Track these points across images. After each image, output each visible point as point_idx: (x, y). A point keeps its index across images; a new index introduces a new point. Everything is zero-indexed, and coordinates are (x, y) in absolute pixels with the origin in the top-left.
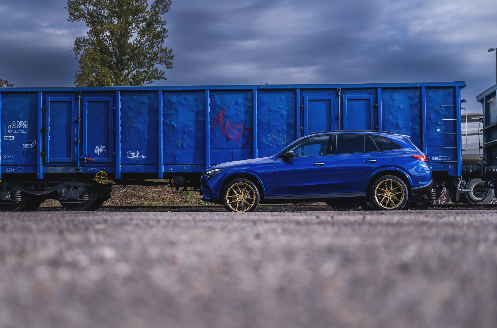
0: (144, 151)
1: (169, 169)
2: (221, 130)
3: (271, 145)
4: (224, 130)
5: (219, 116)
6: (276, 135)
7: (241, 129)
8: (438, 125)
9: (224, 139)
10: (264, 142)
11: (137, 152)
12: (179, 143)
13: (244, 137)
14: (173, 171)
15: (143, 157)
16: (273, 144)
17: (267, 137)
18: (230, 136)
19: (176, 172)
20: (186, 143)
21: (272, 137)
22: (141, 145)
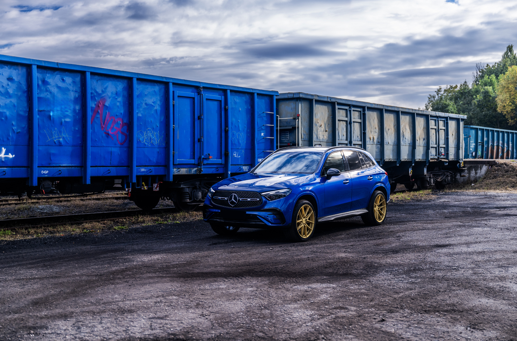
0: (12, 148)
1: (43, 172)
2: (101, 124)
3: (146, 144)
4: (104, 124)
5: (99, 106)
6: (151, 133)
7: (120, 124)
8: (262, 129)
9: (104, 135)
10: (140, 141)
11: (3, 148)
12: (56, 138)
13: (122, 133)
14: (46, 176)
15: (10, 156)
16: (148, 143)
17: (143, 135)
18: (110, 132)
19: (50, 176)
20: (63, 138)
21: (147, 134)
22: (8, 139)
